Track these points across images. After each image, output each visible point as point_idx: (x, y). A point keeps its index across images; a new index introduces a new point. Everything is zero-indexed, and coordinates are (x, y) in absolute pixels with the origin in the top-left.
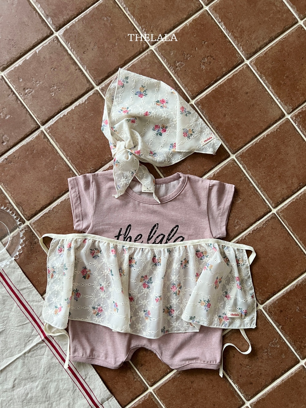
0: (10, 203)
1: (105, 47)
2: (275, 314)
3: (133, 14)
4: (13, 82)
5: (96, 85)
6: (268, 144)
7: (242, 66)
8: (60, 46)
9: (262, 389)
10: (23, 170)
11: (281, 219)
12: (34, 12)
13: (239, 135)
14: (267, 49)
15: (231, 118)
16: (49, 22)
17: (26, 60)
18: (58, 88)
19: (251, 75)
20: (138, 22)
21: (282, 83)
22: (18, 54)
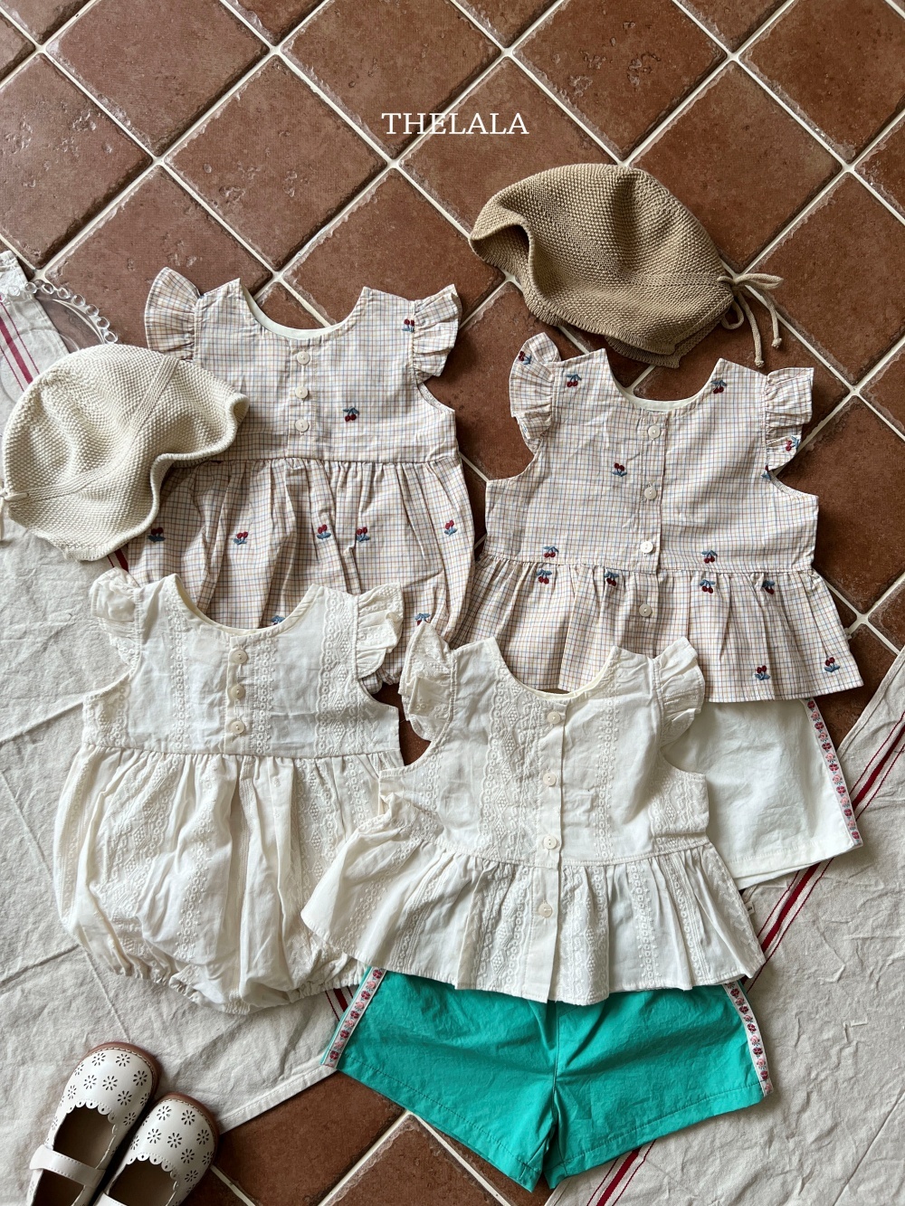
1: (399, 65)
4: (192, 176)
13: (745, 227)
15: (720, 190)
16: (254, 26)
19: (748, 85)
21: (823, 94)
22: (192, 110)
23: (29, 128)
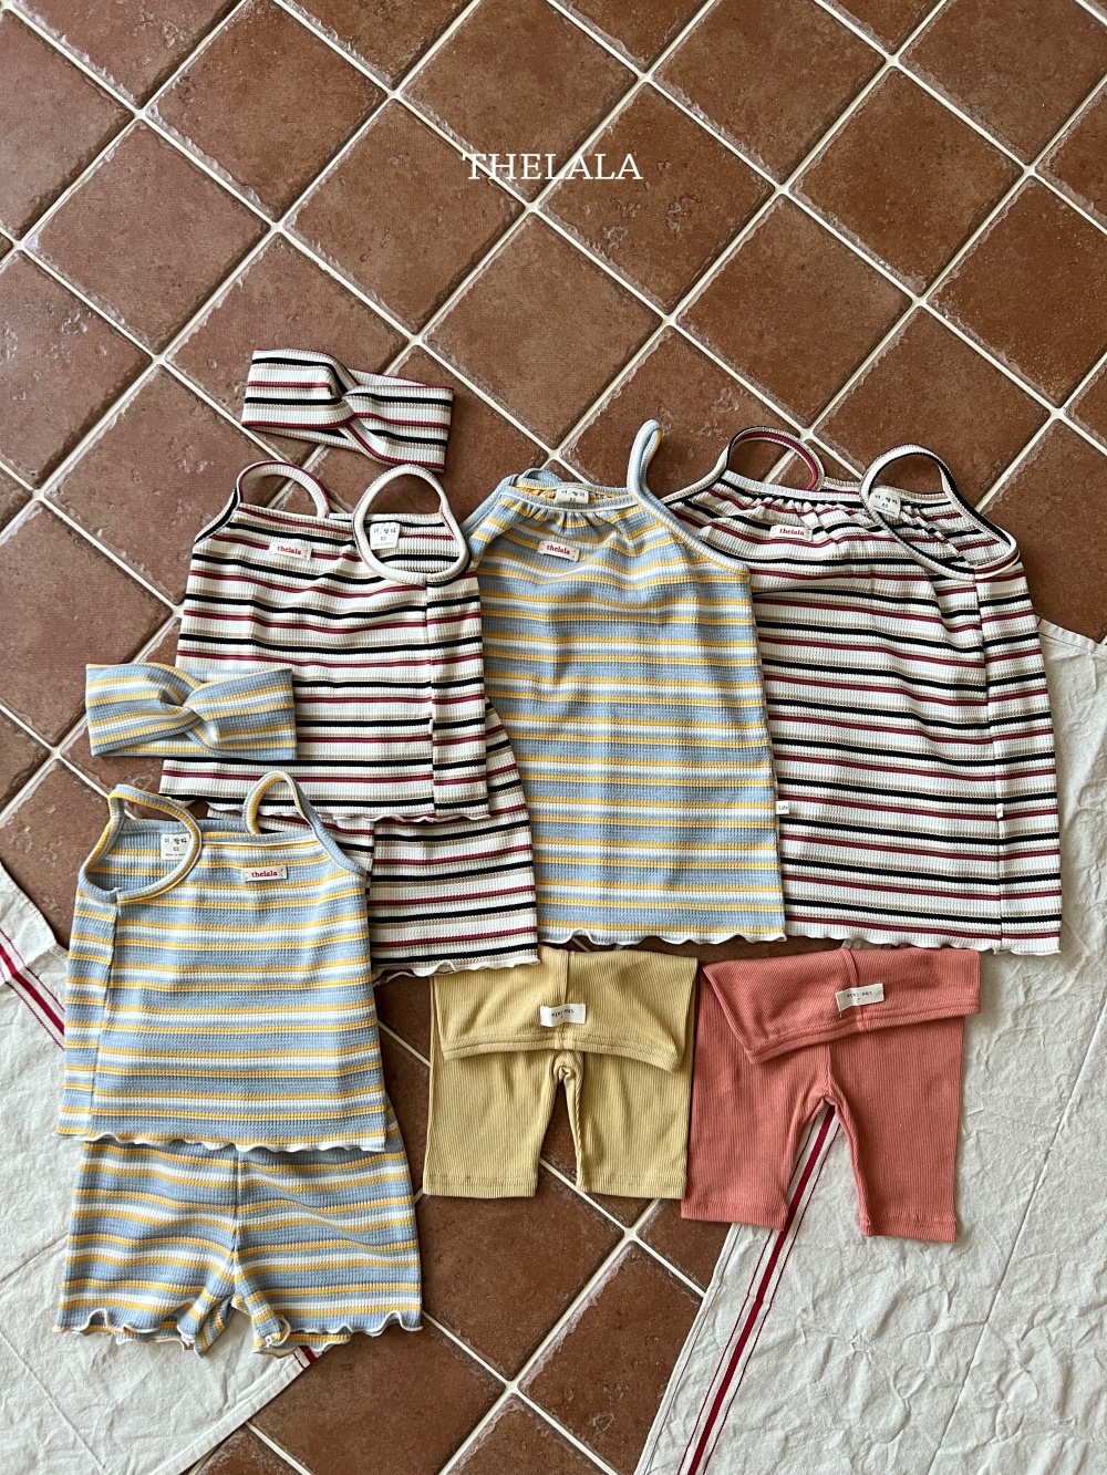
1: (413, 232)
3: (463, 133)
4: (197, 373)
5: (413, 333)
6: (889, 381)
7: (774, 202)
8: (295, 256)
13: (809, 376)
14: (825, 146)
15: (778, 338)
16: (251, 202)
17: (215, 311)
19: (800, 219)
21: (885, 222)
23: (14, 335)
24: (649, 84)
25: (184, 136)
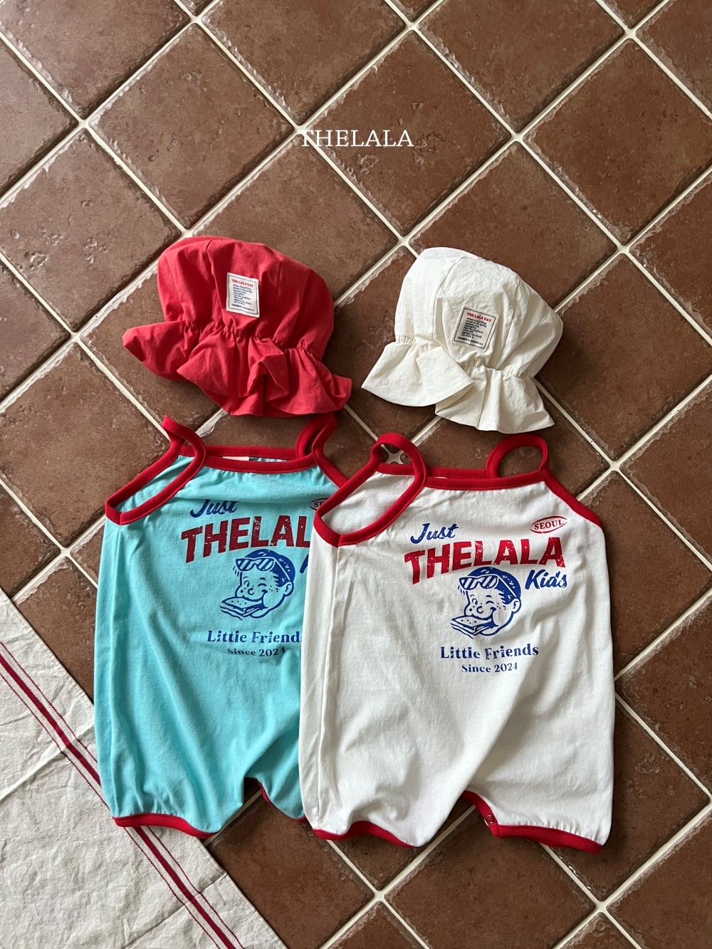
0: (22, 512)
2: (642, 698)
3: (250, 59)
5: (185, 228)
7: (508, 148)
8: (95, 150)
9: (630, 871)
10: (44, 436)
11: (633, 482)
12: (31, 81)
14: (560, 103)
17: (23, 191)
18: (101, 243)
20: (263, 77)
24: (414, 32)
25: (17, 40)
